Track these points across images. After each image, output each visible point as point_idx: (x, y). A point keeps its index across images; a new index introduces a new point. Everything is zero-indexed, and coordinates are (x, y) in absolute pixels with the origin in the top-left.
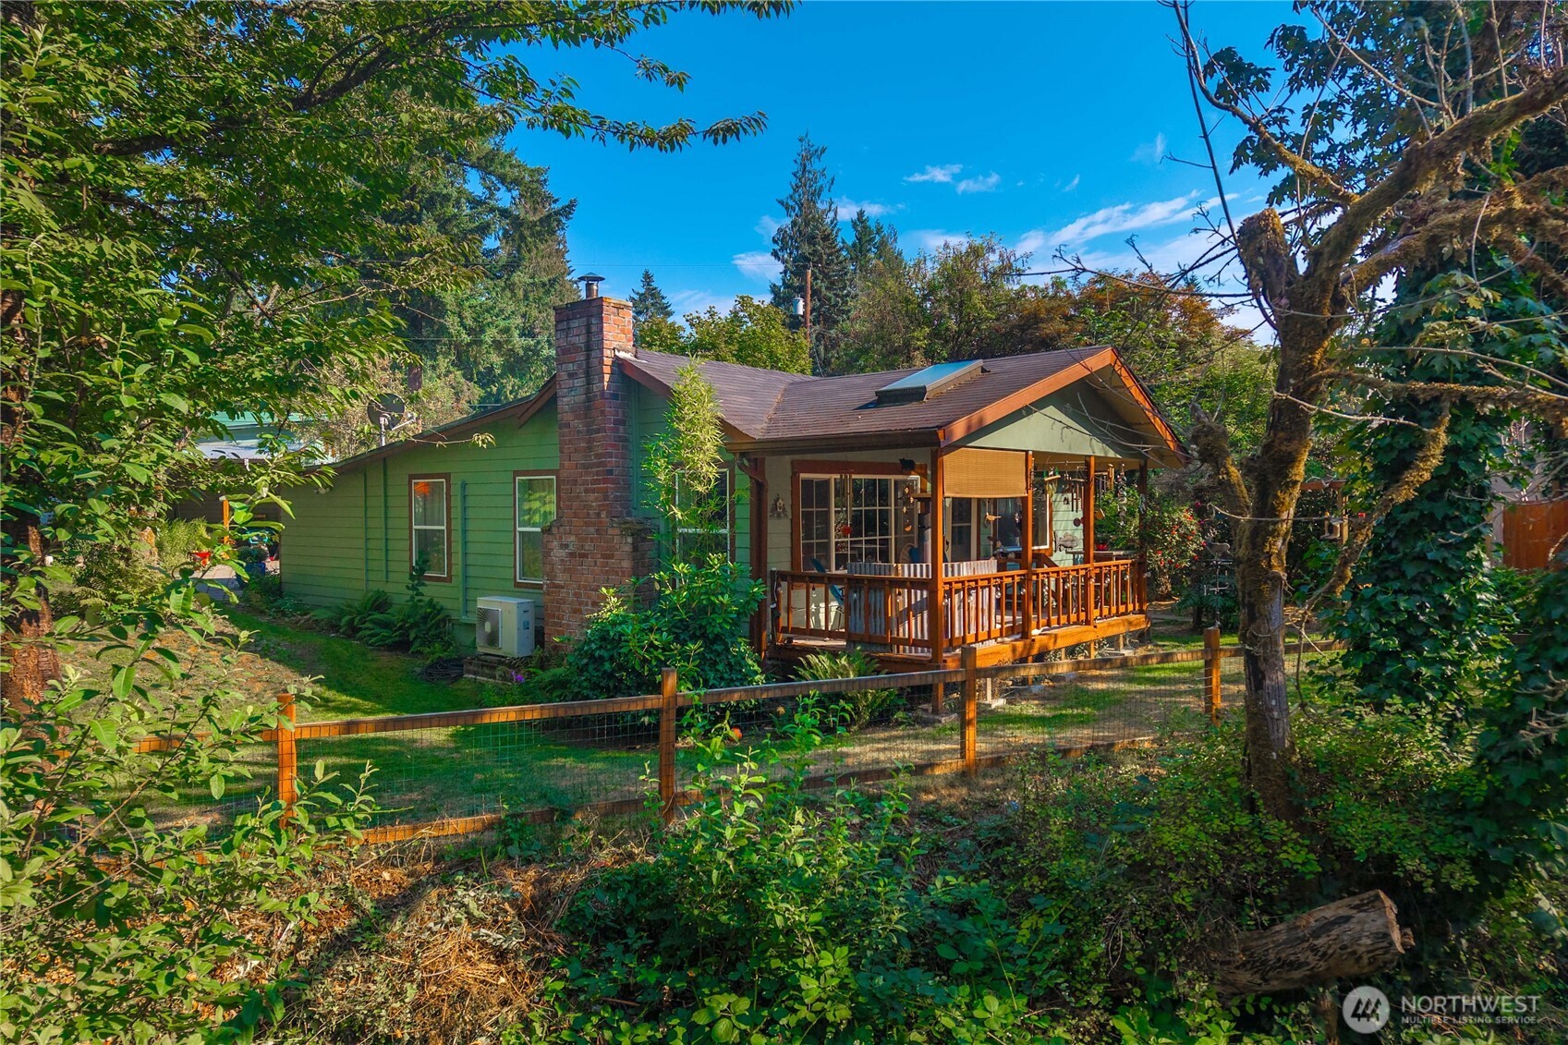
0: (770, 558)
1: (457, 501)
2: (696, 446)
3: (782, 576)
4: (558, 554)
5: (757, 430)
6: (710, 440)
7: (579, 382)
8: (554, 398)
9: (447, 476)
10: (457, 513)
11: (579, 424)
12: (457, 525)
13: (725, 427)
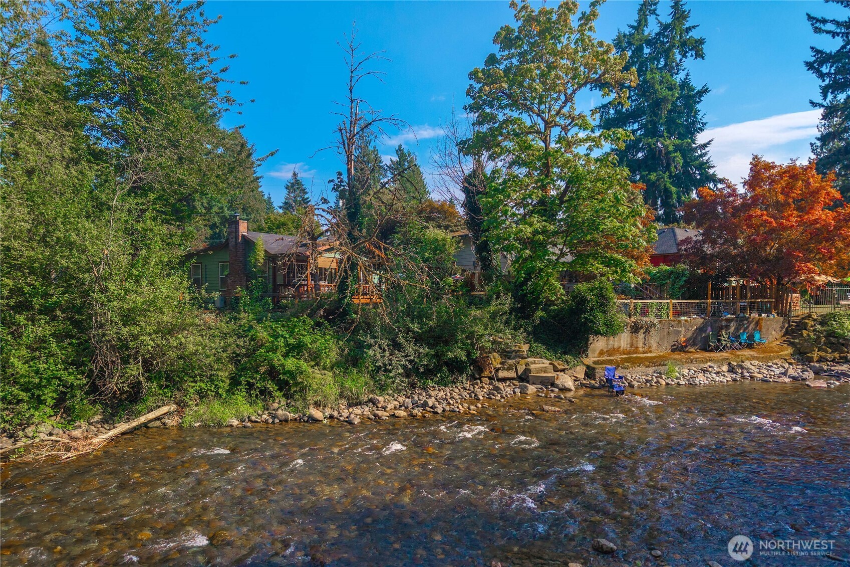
0: (277, 281)
1: (203, 270)
2: (258, 255)
3: (280, 285)
4: (229, 281)
5: (272, 252)
6: (262, 254)
7: (234, 240)
8: (228, 244)
9: (201, 263)
10: (204, 273)
11: (234, 250)
12: (204, 276)
13: (266, 251)
